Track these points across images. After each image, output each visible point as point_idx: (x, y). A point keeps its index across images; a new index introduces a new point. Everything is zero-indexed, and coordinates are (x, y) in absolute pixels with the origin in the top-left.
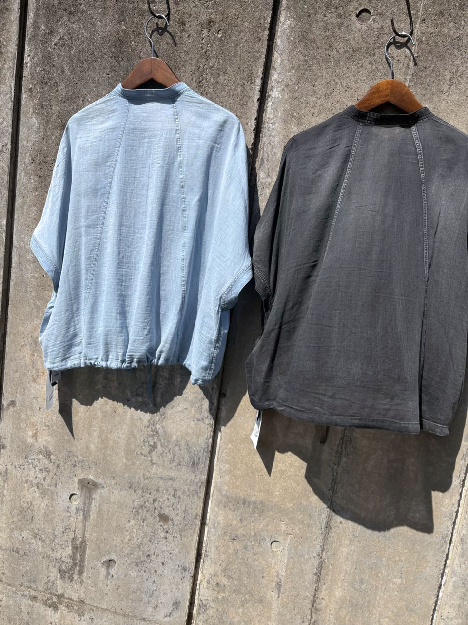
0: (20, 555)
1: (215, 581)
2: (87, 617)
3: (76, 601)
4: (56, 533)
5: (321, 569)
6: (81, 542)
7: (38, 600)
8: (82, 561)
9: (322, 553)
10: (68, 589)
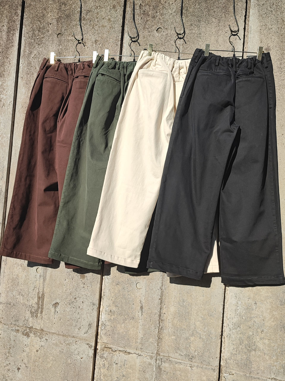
0: (11, 306)
1: (109, 309)
2: (44, 339)
3: (39, 330)
4: (29, 291)
5: (163, 296)
6: (42, 294)
7: (19, 332)
8: (42, 305)
9: (162, 287)
10: (35, 322)
